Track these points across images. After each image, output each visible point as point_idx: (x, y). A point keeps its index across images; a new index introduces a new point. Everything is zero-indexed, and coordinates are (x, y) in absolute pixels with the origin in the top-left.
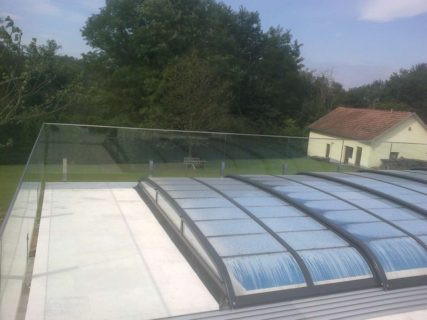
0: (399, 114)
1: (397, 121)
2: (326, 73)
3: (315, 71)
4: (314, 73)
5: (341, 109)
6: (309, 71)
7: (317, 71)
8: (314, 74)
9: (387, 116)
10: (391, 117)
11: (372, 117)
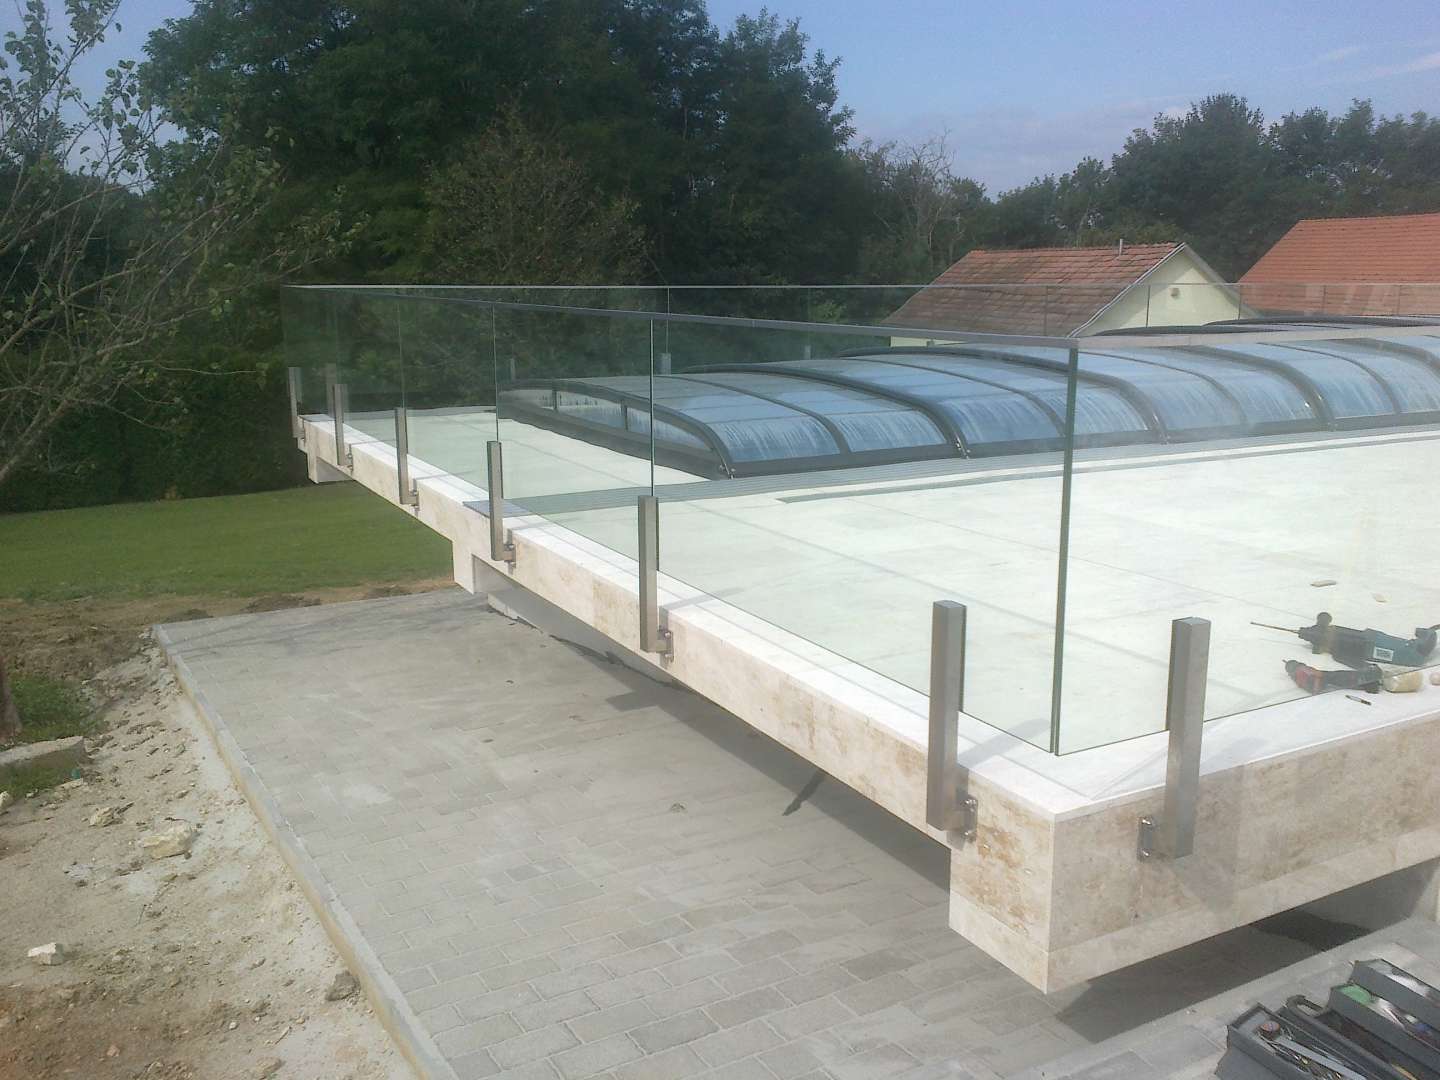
0: (1142, 251)
1: (1136, 274)
2: (928, 151)
3: (893, 147)
4: (891, 152)
5: (977, 257)
6: (874, 149)
7: (898, 147)
8: (890, 159)
9: (1110, 264)
10: (1118, 263)
11: (1067, 270)
